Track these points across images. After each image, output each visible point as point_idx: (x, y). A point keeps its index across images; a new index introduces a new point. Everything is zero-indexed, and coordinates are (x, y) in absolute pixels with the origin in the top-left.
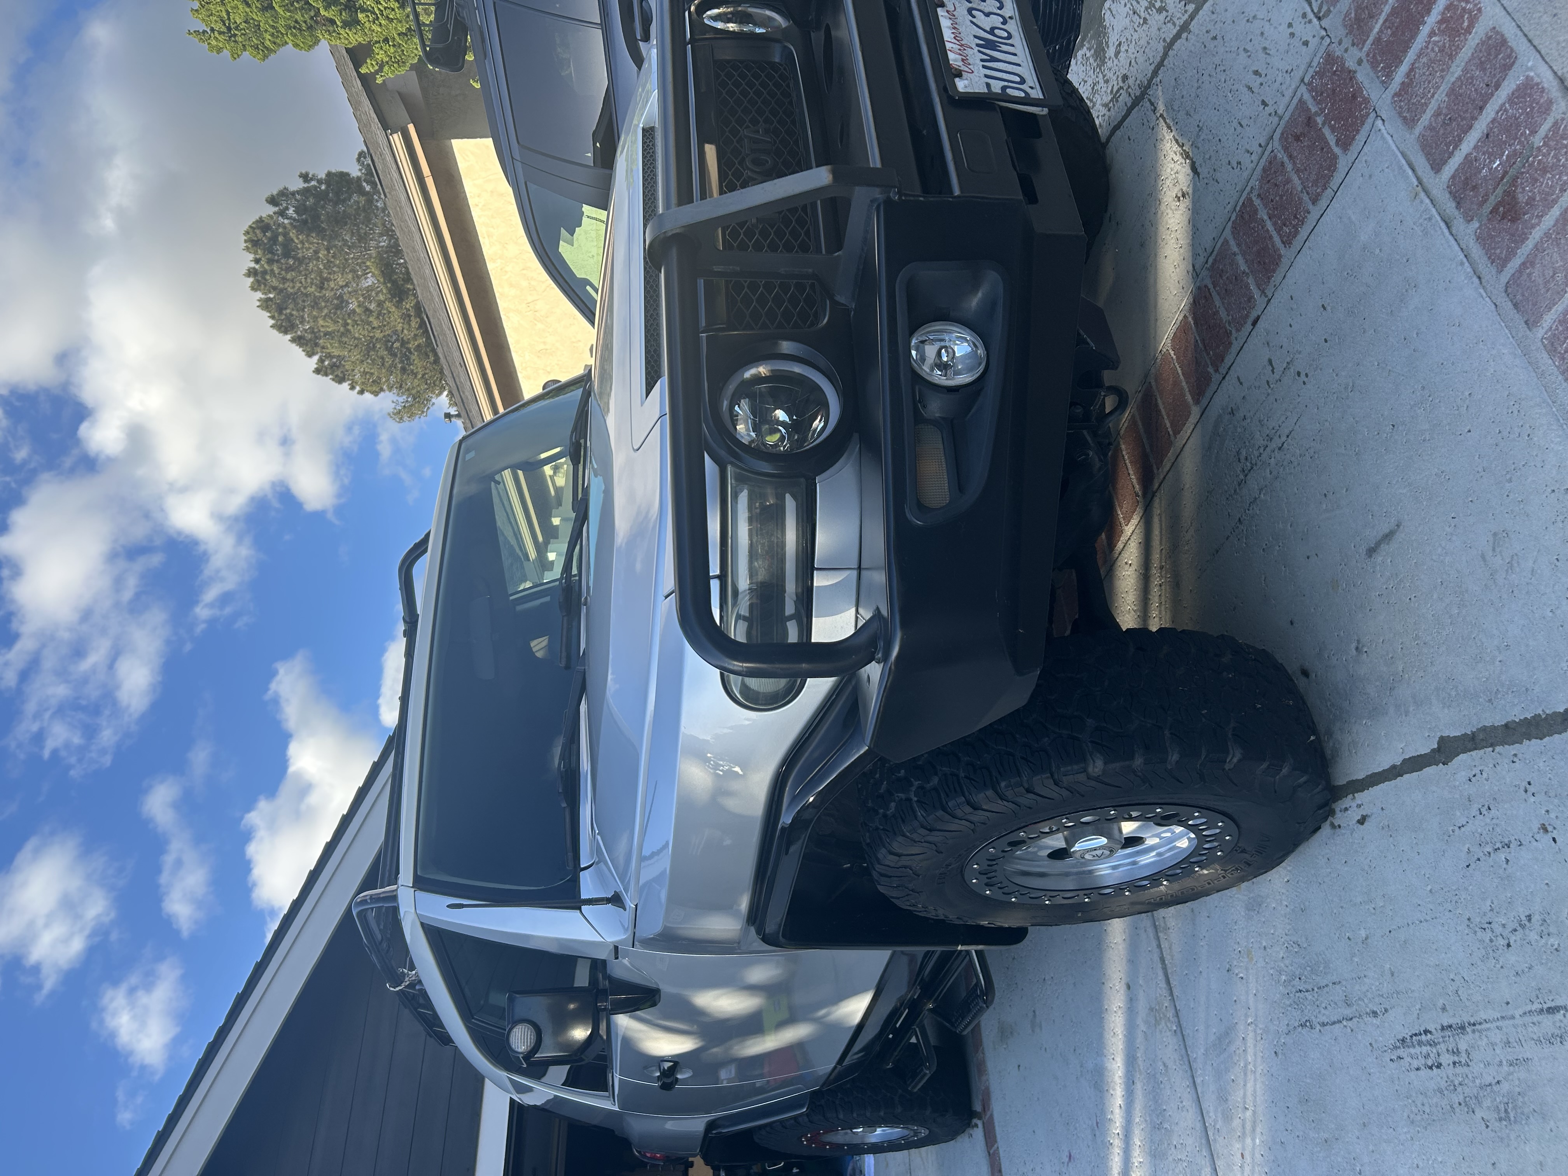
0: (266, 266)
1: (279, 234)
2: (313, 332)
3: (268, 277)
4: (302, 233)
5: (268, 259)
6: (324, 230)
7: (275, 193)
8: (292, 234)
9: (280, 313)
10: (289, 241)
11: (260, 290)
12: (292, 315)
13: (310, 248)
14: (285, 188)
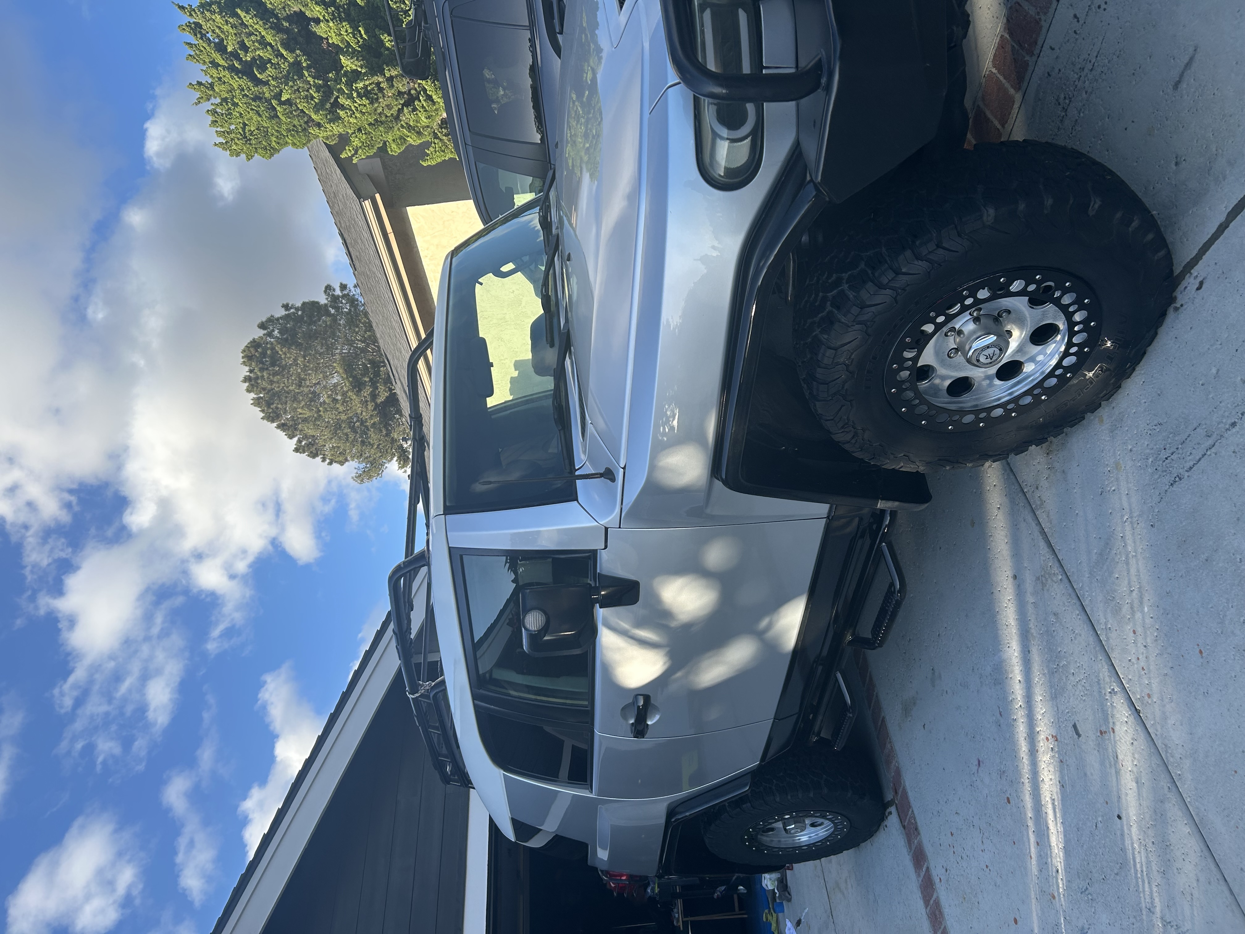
0: (259, 373)
1: (268, 349)
2: (293, 420)
3: (259, 381)
4: (284, 346)
5: (260, 368)
6: (301, 344)
7: (264, 320)
8: (278, 348)
9: (269, 407)
10: (275, 353)
11: (253, 392)
12: (277, 408)
13: (290, 357)
14: (272, 316)
